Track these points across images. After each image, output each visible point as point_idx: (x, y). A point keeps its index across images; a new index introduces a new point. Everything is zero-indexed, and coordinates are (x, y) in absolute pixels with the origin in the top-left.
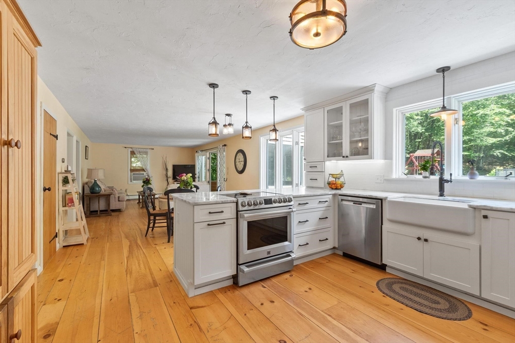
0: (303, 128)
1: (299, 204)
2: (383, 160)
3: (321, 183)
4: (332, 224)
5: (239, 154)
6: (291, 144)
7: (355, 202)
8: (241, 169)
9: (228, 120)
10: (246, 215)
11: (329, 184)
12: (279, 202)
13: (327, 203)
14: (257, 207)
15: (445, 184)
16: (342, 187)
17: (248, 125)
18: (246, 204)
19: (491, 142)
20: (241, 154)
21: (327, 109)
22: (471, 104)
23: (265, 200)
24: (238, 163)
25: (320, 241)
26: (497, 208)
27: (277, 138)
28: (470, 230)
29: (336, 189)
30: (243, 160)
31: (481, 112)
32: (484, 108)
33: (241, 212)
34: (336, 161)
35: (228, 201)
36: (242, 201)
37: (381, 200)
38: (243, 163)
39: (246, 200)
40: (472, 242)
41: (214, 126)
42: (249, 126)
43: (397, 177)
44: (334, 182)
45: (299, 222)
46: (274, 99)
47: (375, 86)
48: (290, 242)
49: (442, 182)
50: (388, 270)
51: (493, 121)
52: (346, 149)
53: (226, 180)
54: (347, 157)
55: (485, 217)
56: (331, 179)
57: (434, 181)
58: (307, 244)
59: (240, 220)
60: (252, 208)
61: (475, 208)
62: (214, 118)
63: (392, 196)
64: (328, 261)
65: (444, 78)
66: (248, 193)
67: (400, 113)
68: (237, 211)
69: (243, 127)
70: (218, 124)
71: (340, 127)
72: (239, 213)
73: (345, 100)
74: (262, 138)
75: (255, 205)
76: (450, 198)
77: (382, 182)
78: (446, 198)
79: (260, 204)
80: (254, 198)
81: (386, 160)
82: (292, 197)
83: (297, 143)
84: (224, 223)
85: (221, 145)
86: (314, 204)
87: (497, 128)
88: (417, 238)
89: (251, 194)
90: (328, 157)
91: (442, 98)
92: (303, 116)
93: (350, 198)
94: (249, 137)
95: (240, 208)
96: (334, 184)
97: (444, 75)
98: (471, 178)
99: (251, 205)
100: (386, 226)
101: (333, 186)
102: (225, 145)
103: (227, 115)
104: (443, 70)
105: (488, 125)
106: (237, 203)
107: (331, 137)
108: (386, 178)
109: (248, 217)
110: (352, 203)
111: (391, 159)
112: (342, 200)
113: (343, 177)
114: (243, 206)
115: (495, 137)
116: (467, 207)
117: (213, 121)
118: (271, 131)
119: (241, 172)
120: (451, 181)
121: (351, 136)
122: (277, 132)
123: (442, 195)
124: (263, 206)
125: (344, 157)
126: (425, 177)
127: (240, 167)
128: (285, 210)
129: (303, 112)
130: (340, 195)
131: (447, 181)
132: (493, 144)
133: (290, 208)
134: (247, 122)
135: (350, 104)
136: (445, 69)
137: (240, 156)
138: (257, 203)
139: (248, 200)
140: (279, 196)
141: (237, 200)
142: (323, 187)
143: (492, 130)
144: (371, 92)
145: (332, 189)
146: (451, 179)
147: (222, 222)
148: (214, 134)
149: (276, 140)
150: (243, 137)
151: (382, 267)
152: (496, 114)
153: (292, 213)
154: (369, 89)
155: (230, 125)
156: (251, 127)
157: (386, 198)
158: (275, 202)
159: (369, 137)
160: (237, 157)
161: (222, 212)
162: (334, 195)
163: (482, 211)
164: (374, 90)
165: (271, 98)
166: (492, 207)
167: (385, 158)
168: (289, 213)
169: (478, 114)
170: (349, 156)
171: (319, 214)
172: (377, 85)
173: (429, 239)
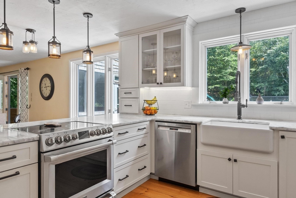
0: (117, 55)
1: (119, 134)
2: (190, 88)
3: (135, 109)
4: (149, 151)
5: (45, 79)
6: (103, 72)
7: (171, 128)
8: (48, 95)
9: (29, 36)
10: (53, 157)
11: (144, 109)
12: (98, 135)
13: (145, 130)
14: (69, 144)
15: (242, 108)
16: (156, 113)
17: (56, 40)
18: (54, 141)
19: (231, 79)
20: (48, 79)
21: (141, 36)
22: (221, 52)
23: (79, 133)
24: (44, 89)
25: (139, 170)
26: (291, 129)
27: (92, 61)
28: (271, 150)
29: (151, 114)
30: (50, 85)
31: (226, 58)
32: (228, 56)
33: (45, 154)
34: (148, 88)
35: (24, 140)
36: (47, 137)
37: (196, 124)
38: (49, 89)
39: (53, 135)
40: (272, 160)
41: (5, 35)
42: (58, 42)
43: (202, 103)
44: (149, 108)
45: (119, 154)
46: (88, 16)
47: (187, 18)
48: (110, 179)
49: (240, 107)
50: (201, 190)
51: (232, 65)
52: (160, 76)
53: (29, 107)
54: (161, 83)
55: (283, 137)
56: (146, 105)
57: (232, 106)
58: (127, 176)
59: (44, 165)
60: (62, 145)
61: (274, 130)
62: (5, 24)
63: (205, 121)
64: (146, 190)
65: (241, 17)
66: (56, 124)
67: (204, 47)
68: (40, 153)
69: (49, 43)
70: (12, 33)
71: (154, 55)
72: (43, 155)
73: (159, 29)
74: (71, 63)
75: (66, 141)
76: (247, 121)
77: (190, 107)
78: (243, 120)
79: (74, 139)
80: (65, 132)
81: (193, 88)
82: (111, 127)
83: (110, 69)
84: (17, 173)
85: (23, 69)
86: (133, 132)
87: (234, 70)
88: (228, 159)
89: (60, 126)
90: (142, 83)
91: (240, 35)
92: (117, 42)
93: (166, 124)
94: (57, 55)
95: (45, 148)
96: (149, 110)
97: (241, 16)
98: (259, 103)
99: (61, 142)
100: (201, 149)
101: (148, 112)
102: (28, 69)
103: (28, 30)
104: (240, 11)
105: (230, 67)
106: (39, 141)
107: (146, 65)
108: (193, 104)
109: (56, 160)
110: (168, 129)
111: (198, 87)
112: (159, 126)
113: (156, 103)
114: (48, 144)
115: (232, 76)
116: (268, 129)
117: (3, 27)
118: (85, 51)
119: (48, 98)
120: (247, 106)
121: (165, 64)
122: (92, 55)
123: (239, 118)
124: (78, 141)
125: (158, 84)
126: (225, 103)
127: (47, 93)
128: (105, 143)
129: (117, 37)
130: (156, 121)
131: (244, 106)
132: (232, 80)
133: (110, 140)
134: (54, 37)
135: (164, 33)
136: (242, 10)
137: (47, 82)
138: (69, 137)
139: (56, 135)
140: (97, 127)
141: (40, 138)
142: (138, 113)
143: (232, 71)
144: (183, 23)
145: (147, 114)
146: (247, 104)
147: (13, 172)
148: (4, 46)
149: (91, 62)
150: (49, 55)
151: (196, 189)
152: (234, 61)
153: (112, 146)
154: (182, 20)
155: (32, 42)
156: (60, 44)
157: (200, 123)
158: (92, 134)
159: (181, 66)
160: (43, 82)
161: (14, 157)
162: (151, 121)
163: (280, 132)
164: (185, 21)
165: (84, 14)
166: (288, 129)
167: (193, 86)
168: (109, 146)
169: (225, 59)
170: (163, 82)
171: (139, 143)
172: (188, 17)
173: (238, 160)
